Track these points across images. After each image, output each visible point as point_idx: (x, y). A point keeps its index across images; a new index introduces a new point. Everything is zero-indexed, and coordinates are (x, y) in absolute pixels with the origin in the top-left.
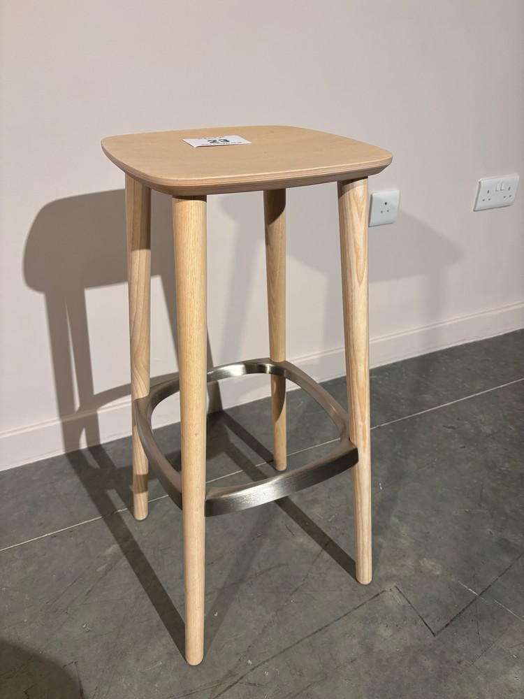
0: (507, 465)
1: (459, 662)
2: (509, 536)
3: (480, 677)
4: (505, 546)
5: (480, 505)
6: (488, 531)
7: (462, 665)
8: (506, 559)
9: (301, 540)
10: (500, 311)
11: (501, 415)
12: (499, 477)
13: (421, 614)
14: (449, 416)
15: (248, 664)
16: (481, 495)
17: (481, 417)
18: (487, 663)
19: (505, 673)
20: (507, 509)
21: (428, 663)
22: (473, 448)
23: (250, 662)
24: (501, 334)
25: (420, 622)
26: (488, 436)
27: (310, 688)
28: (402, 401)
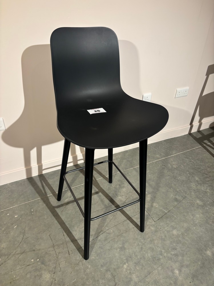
0: (179, 177)
1: (161, 228)
2: (177, 197)
3: (166, 232)
4: (176, 200)
5: (170, 189)
6: (172, 196)
7: (161, 229)
8: (176, 203)
9: (120, 198)
10: (183, 128)
11: (180, 162)
12: (177, 181)
13: (152, 217)
14: (164, 162)
15: (106, 229)
16: (171, 186)
17: (174, 163)
18: (168, 229)
19: (172, 231)
20: (178, 190)
21: (153, 228)
22: (170, 172)
23: (107, 228)
24: (183, 135)
25: (151, 219)
26: (175, 168)
27: (122, 234)
28: (150, 157)
